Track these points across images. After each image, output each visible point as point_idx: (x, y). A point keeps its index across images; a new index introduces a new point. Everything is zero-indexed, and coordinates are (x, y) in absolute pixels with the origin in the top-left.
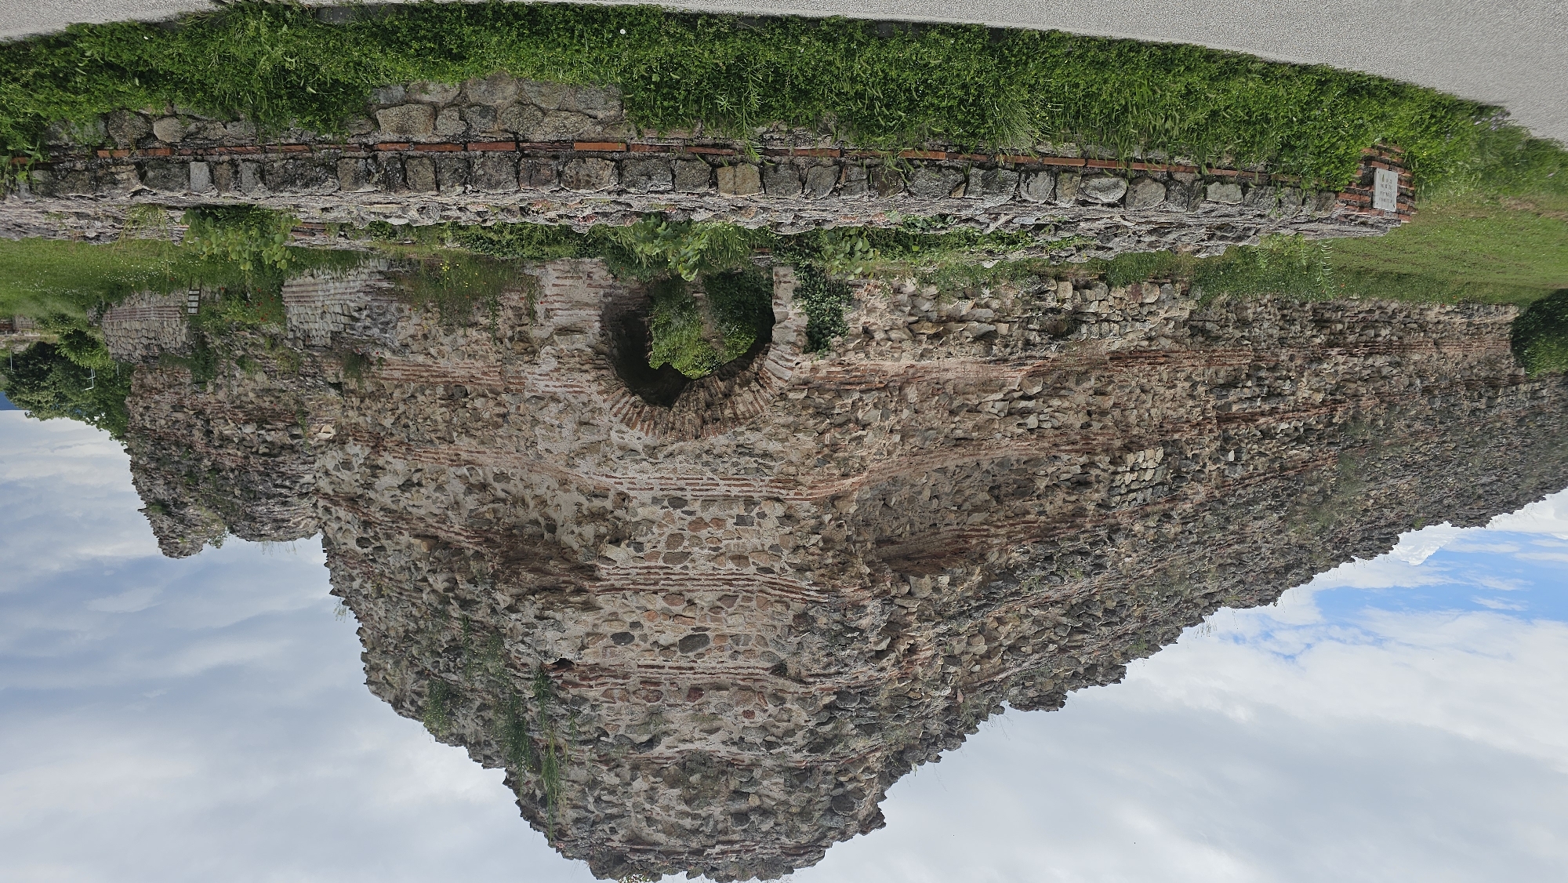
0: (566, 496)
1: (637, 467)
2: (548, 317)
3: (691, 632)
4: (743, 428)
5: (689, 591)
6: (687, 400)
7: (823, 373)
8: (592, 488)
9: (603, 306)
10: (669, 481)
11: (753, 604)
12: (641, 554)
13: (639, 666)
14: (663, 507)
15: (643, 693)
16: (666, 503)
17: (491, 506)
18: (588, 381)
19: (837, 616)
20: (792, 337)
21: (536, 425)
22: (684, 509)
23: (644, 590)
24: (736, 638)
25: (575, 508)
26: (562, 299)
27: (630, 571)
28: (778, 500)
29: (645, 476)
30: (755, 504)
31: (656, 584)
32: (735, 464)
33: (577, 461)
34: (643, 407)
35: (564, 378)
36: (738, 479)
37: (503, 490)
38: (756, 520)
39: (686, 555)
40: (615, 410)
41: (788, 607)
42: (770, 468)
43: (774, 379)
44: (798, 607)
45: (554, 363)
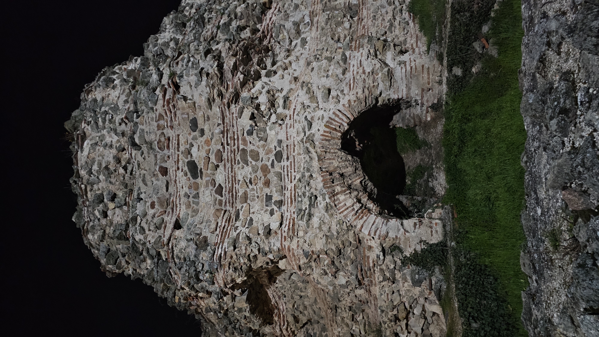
0: (287, 82)
1: (301, 130)
2: (400, 63)
3: (199, 167)
4: (328, 200)
5: (225, 165)
6: (346, 160)
7: (367, 253)
8: (290, 99)
9: (409, 100)
10: (292, 150)
11: (218, 207)
12: (245, 134)
13: (179, 135)
14: (275, 147)
15: (163, 139)
16: (278, 149)
17: (287, 37)
18: (357, 93)
19: (206, 268)
20: (392, 235)
21: (328, 60)
22: (275, 160)
23: (223, 137)
24: (197, 196)
25: (280, 89)
26: (413, 72)
27: (235, 128)
28: (281, 224)
29: (295, 135)
30: (279, 208)
31: (228, 145)
32: (304, 194)
33: (305, 89)
34: (340, 131)
35: (358, 77)
36: (295, 196)
37: (297, 43)
38: (269, 208)
39: (246, 163)
40: (338, 113)
41: (213, 233)
42: (302, 219)
43: (362, 222)
44: (213, 239)
45: (368, 70)
